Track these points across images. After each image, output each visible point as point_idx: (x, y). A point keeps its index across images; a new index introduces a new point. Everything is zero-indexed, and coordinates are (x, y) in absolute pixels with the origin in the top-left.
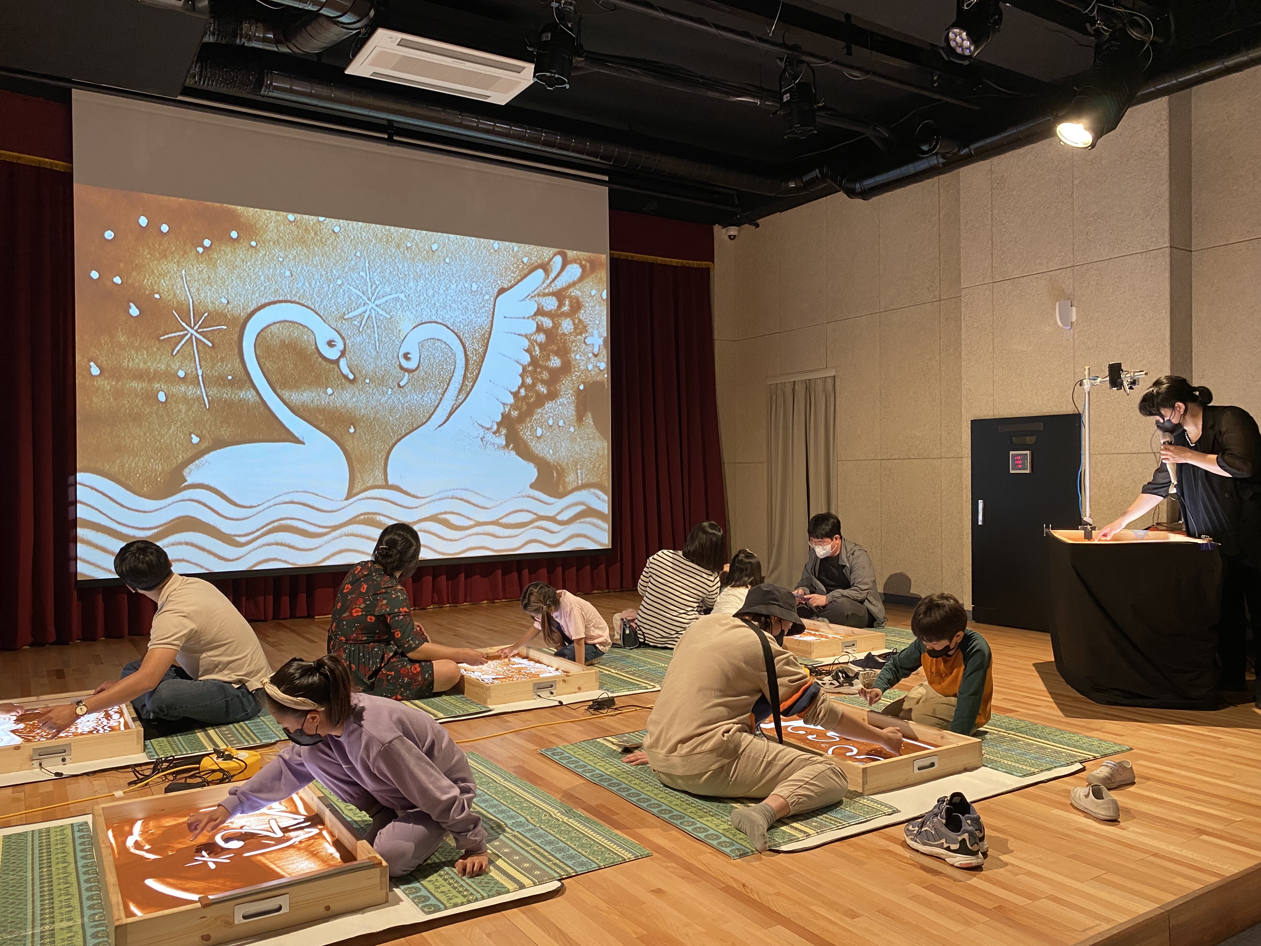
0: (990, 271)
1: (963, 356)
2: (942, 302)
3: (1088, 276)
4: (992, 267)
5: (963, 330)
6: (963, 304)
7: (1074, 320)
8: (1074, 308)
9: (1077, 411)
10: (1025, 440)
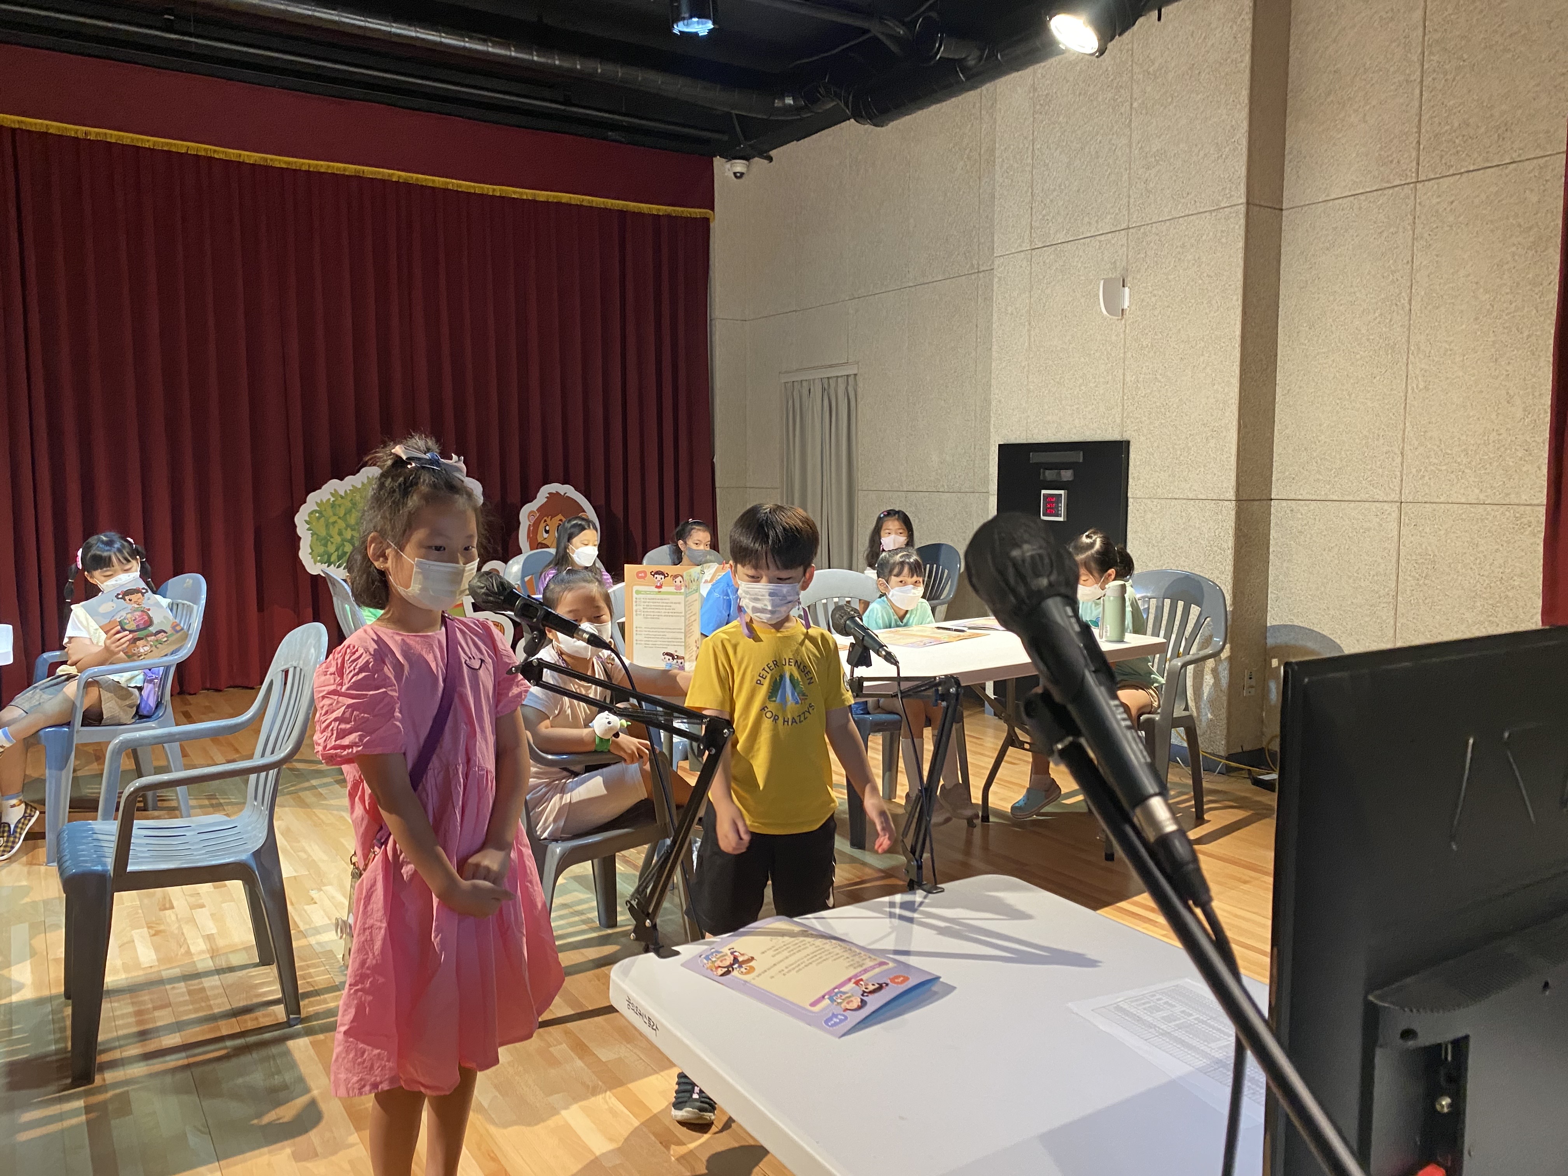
0: (1028, 232)
2: (981, 275)
3: (1144, 243)
4: (1031, 228)
5: (995, 317)
6: (996, 280)
7: (1126, 307)
8: (1127, 289)
9: (1126, 437)
10: (1059, 474)
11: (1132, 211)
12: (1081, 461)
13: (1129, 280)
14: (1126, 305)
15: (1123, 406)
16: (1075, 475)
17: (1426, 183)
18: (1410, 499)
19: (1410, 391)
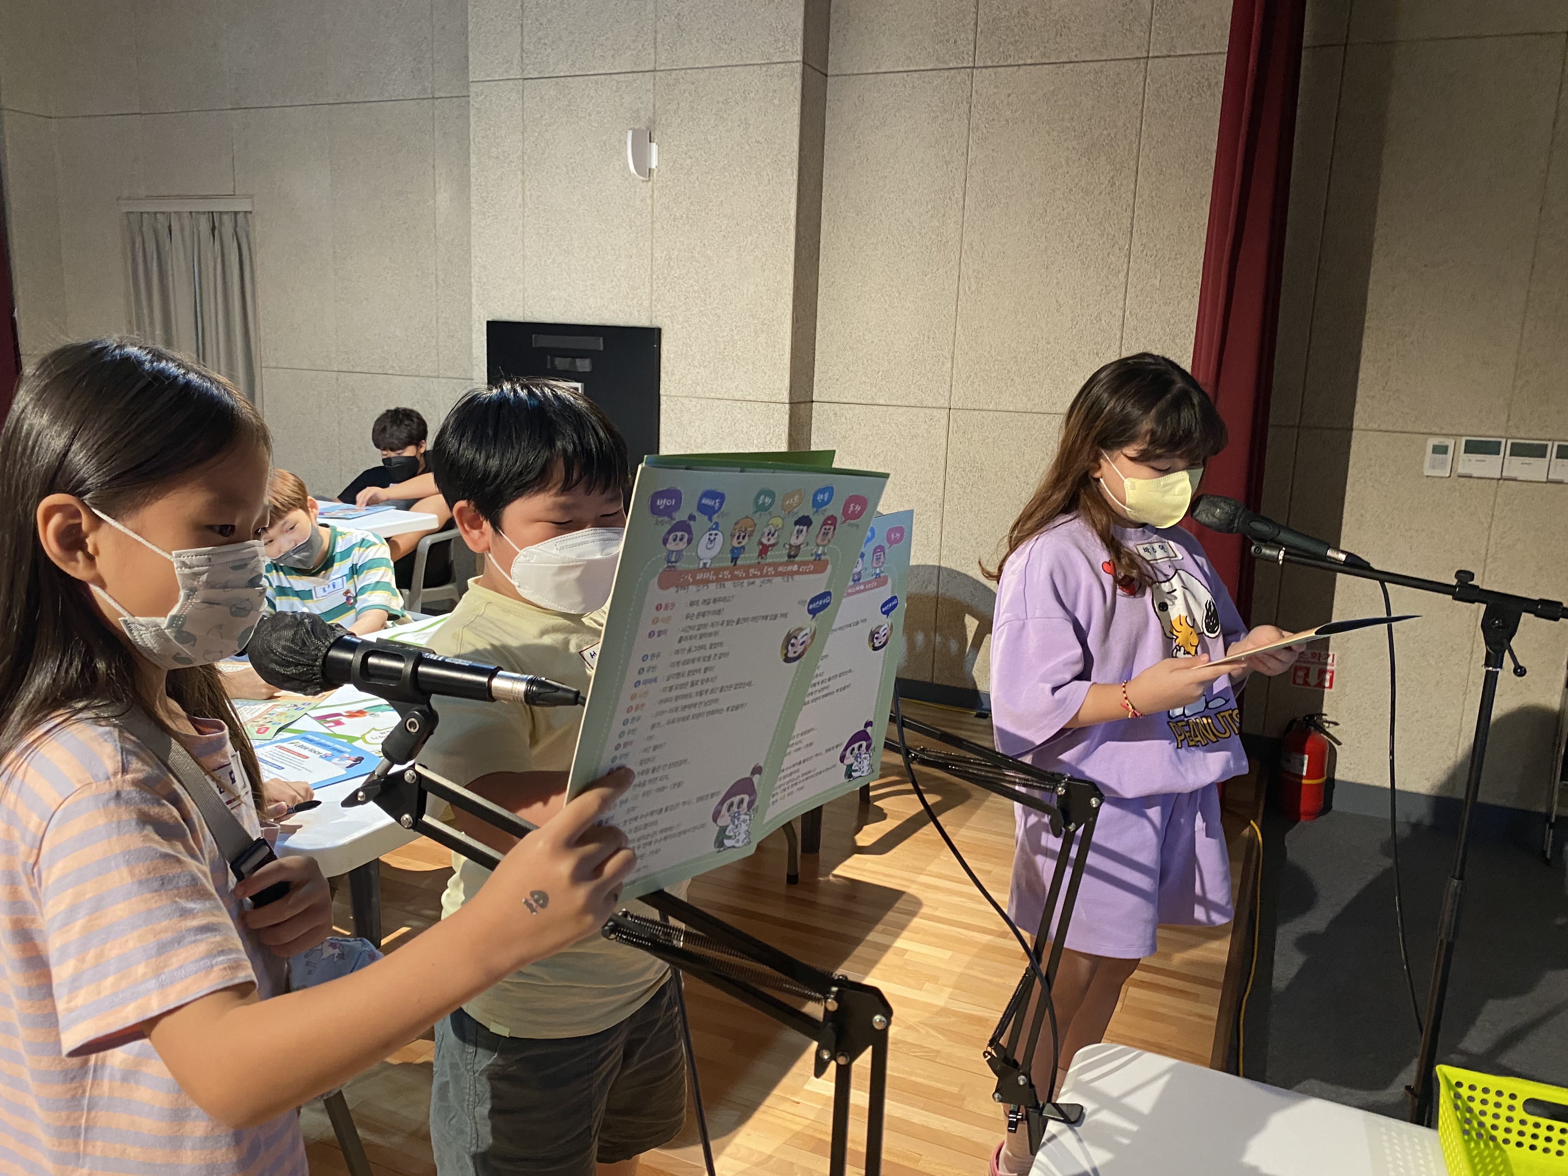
0: (517, 55)
1: (473, 205)
2: (437, 102)
3: (676, 92)
4: (522, 50)
5: (473, 160)
6: (472, 112)
7: (653, 166)
8: (654, 146)
9: (655, 324)
10: (573, 363)
11: (659, 50)
12: (601, 348)
13: (656, 135)
14: (654, 164)
15: (652, 287)
16: (593, 365)
17: (984, 70)
18: (960, 405)
19: (961, 292)
